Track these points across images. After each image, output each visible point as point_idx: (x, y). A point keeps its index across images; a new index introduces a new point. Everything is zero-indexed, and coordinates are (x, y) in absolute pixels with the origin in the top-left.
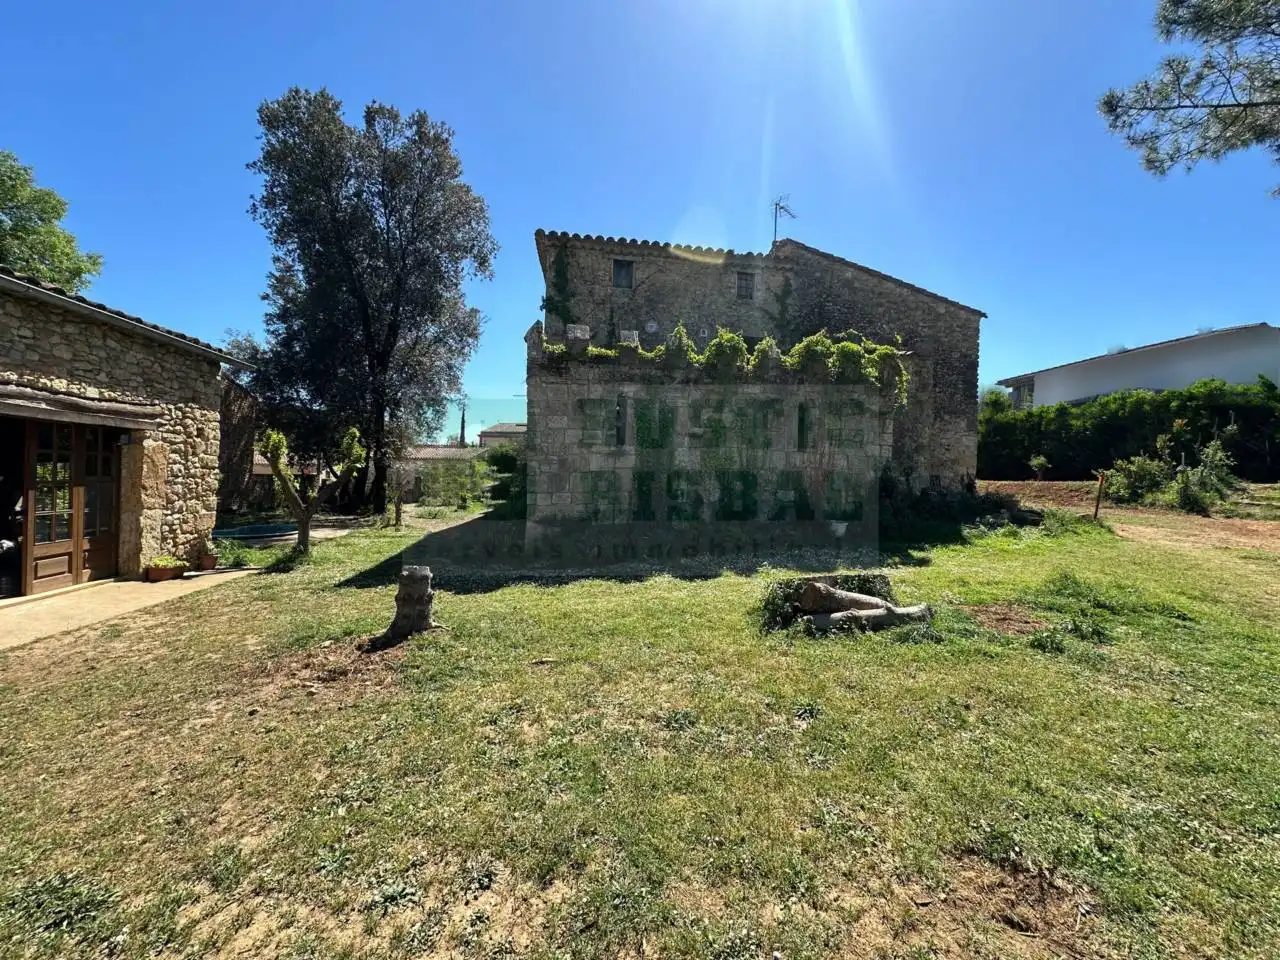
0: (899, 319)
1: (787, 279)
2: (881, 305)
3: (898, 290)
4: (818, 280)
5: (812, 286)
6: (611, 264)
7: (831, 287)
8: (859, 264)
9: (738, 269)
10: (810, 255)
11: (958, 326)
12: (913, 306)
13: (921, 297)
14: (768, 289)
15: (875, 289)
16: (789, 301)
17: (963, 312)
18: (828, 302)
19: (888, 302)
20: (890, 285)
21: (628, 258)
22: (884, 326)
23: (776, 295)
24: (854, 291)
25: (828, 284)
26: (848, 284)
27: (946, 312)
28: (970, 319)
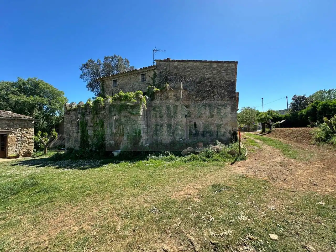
0: (196, 74)
1: (154, 72)
2: (188, 71)
3: (195, 64)
4: (165, 70)
5: (163, 72)
6: (112, 82)
7: (169, 70)
8: (179, 60)
9: (141, 74)
10: (162, 62)
11: (223, 70)
12: (202, 68)
13: (205, 64)
14: (150, 77)
15: (186, 66)
16: (156, 79)
17: (225, 64)
18: (169, 75)
19: (191, 69)
20: (192, 63)
21: (116, 79)
22: (190, 78)
23: (152, 78)
24: (178, 69)
25: (168, 70)
26: (176, 68)
27: (217, 66)
28: (229, 66)
